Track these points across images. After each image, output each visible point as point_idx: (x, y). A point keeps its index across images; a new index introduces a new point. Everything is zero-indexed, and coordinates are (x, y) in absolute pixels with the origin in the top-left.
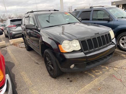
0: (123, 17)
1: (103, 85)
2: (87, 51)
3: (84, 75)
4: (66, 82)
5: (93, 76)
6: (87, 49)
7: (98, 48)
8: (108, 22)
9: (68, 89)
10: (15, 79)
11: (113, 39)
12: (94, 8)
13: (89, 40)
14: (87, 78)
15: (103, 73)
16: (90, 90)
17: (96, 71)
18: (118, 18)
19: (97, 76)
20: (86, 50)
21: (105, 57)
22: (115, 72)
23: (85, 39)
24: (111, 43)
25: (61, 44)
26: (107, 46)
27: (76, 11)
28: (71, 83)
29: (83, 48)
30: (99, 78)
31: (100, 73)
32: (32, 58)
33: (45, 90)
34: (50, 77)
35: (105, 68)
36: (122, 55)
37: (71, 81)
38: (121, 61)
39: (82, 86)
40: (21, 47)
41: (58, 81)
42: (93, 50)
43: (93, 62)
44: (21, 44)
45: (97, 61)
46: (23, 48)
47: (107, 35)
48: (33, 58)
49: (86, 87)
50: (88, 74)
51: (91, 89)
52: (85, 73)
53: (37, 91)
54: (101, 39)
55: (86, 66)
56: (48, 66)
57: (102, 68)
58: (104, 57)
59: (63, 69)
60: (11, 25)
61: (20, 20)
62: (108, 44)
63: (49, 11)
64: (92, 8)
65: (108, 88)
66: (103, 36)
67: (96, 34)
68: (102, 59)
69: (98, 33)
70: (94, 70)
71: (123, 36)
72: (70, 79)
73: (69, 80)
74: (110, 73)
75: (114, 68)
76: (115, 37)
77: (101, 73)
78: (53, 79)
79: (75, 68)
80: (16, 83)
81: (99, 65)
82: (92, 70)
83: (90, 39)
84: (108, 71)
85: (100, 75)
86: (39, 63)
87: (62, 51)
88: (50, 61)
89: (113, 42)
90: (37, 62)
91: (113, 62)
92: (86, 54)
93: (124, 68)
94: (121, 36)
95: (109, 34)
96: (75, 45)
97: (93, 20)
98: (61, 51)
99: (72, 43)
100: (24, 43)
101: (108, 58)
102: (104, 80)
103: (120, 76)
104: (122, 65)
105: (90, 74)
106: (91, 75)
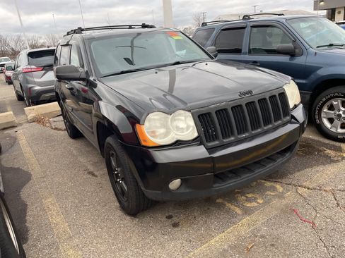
0: (331, 45)
1: (262, 237)
2: (217, 142)
3: (213, 209)
4: (161, 227)
5: (238, 210)
6: (216, 138)
7: (247, 134)
8: (290, 60)
9: (163, 247)
10: (25, 216)
11: (296, 106)
12: (255, 18)
13: (221, 112)
14: (221, 217)
15: (267, 203)
16: (224, 250)
17: (249, 196)
18: (318, 47)
19: (247, 212)
20: (214, 140)
21: (271, 159)
22: (301, 200)
23: (211, 109)
24: (288, 118)
25: (141, 123)
26: (276, 129)
27: (205, 27)
28: (176, 229)
29: (203, 135)
30: (253, 217)
31: (258, 203)
32: (79, 158)
33: (103, 248)
34: (120, 213)
35: (274, 189)
36: (328, 151)
37: (175, 225)
38: (321, 168)
39: (203, 239)
40: (56, 129)
41: (141, 223)
42: (232, 138)
43: (235, 172)
44: (55, 119)
45: (246, 168)
46: (60, 130)
47: (275, 96)
48: (83, 160)
49: (213, 241)
50: (225, 205)
51: (226, 247)
52: (218, 201)
53: (80, 253)
54: (256, 110)
55: (215, 182)
56: (117, 182)
57: (267, 189)
58: (267, 158)
59: (151, 194)
60: (29, 67)
61: (52, 52)
62: (280, 122)
63: (130, 27)
64: (249, 18)
65: (273, 245)
66: (265, 99)
67: (244, 94)
68: (263, 163)
69: (250, 92)
70: (243, 194)
71: (332, 98)
72: (175, 219)
73: (170, 220)
74: (284, 202)
75: (300, 190)
76: (301, 102)
77: (261, 201)
78: (128, 218)
79: (183, 190)
80: (26, 227)
81: (255, 179)
82: (239, 193)
83: (225, 110)
84: (281, 196)
85: (256, 208)
86: (96, 173)
87: (145, 141)
88: (119, 169)
89: (293, 117)
90: (91, 168)
91: (299, 171)
92: (210, 150)
93: (328, 189)
94: (324, 99)
95: (283, 95)
96: (182, 125)
97: (251, 51)
98: (143, 143)
99: (172, 120)
100: (61, 117)
101: (280, 160)
102: (266, 224)
103: (314, 213)
104: (322, 181)
105: (229, 205)
106: (233, 207)
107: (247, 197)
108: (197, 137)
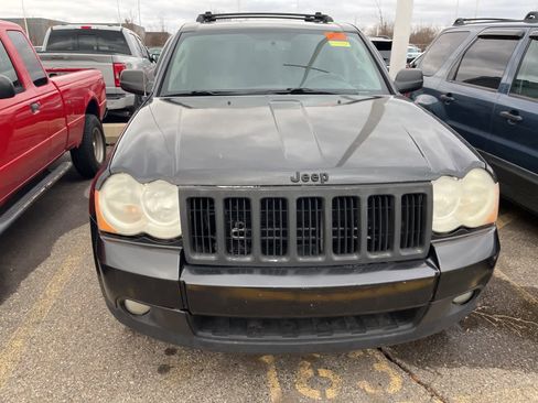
4: (143, 363)
5: (275, 392)
6: (213, 250)
11: (462, 231)
13: (239, 203)
14: (238, 390)
17: (323, 373)
28: (158, 376)
29: (185, 237)
31: (324, 395)
35: (382, 383)
37: (164, 369)
42: (247, 259)
47: (388, 197)
62: (386, 254)
66: (355, 199)
69: (322, 178)
70: (316, 364)
72: (173, 360)
77: (331, 394)
81: (363, 346)
82: (311, 359)
83: (248, 201)
97: (516, 87)
106: (273, 381)
107: (317, 374)
108: (179, 238)
